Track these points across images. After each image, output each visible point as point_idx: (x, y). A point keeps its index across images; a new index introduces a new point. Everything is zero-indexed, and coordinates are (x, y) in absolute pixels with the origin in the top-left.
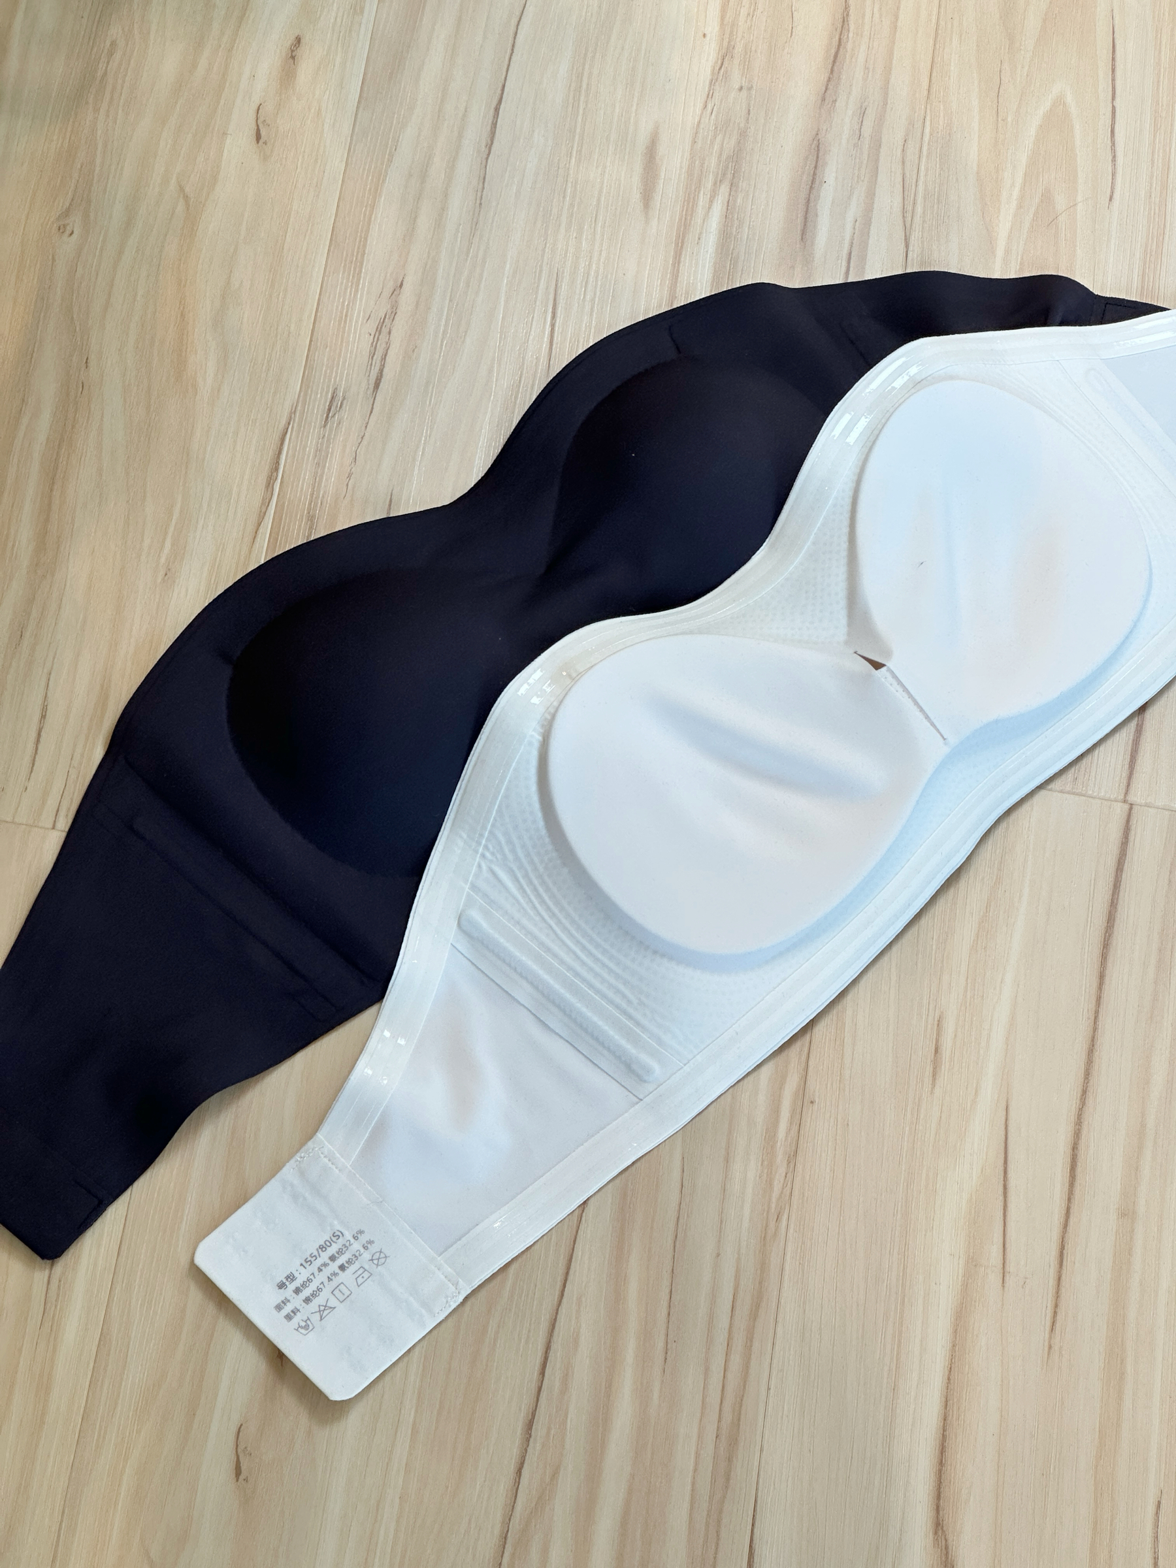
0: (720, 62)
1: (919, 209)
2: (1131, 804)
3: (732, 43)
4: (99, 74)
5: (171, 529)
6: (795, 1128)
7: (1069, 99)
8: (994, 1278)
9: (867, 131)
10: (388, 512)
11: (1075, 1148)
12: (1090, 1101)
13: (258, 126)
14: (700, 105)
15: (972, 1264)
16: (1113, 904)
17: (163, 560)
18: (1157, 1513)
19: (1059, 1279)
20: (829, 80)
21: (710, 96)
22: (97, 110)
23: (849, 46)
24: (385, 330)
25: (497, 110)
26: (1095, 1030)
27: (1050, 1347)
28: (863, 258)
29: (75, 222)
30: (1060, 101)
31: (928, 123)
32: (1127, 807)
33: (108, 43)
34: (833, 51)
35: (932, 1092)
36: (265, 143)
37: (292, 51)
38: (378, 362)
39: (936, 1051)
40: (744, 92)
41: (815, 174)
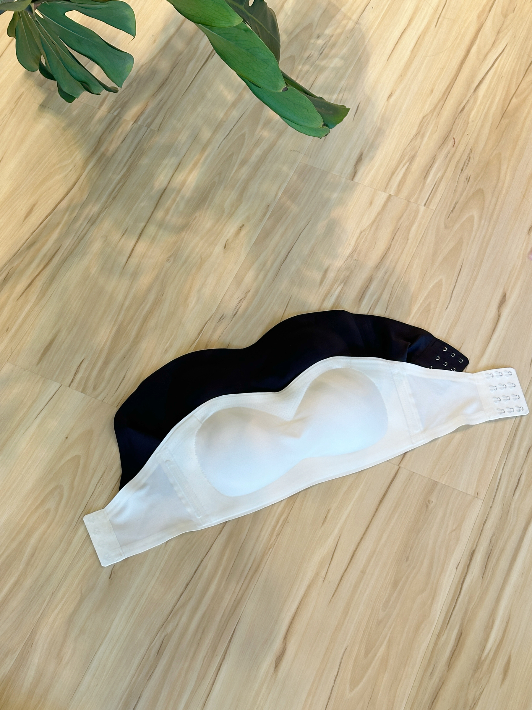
0: (352, 252)
1: (393, 300)
2: (400, 467)
3: (357, 248)
4: (190, 224)
5: (170, 340)
6: (281, 528)
7: (444, 280)
8: (321, 580)
9: (386, 278)
10: (227, 348)
11: (355, 552)
12: (363, 541)
13: (226, 245)
14: (343, 262)
15: (317, 574)
16: (386, 492)
17: (166, 347)
18: (345, 651)
19: (339, 584)
20: (380, 262)
21: (346, 260)
22: (186, 233)
23: (388, 255)
24: (241, 302)
25: (289, 252)
26: (370, 523)
27: (330, 601)
28: (374, 310)
29: (172, 259)
30: (441, 280)
31: (402, 279)
32: (399, 467)
33: (194, 217)
34: (384, 255)
35: (321, 528)
36: (226, 249)
37: (241, 228)
38: (237, 310)
39: (326, 517)
40: (356, 261)
41: (368, 286)
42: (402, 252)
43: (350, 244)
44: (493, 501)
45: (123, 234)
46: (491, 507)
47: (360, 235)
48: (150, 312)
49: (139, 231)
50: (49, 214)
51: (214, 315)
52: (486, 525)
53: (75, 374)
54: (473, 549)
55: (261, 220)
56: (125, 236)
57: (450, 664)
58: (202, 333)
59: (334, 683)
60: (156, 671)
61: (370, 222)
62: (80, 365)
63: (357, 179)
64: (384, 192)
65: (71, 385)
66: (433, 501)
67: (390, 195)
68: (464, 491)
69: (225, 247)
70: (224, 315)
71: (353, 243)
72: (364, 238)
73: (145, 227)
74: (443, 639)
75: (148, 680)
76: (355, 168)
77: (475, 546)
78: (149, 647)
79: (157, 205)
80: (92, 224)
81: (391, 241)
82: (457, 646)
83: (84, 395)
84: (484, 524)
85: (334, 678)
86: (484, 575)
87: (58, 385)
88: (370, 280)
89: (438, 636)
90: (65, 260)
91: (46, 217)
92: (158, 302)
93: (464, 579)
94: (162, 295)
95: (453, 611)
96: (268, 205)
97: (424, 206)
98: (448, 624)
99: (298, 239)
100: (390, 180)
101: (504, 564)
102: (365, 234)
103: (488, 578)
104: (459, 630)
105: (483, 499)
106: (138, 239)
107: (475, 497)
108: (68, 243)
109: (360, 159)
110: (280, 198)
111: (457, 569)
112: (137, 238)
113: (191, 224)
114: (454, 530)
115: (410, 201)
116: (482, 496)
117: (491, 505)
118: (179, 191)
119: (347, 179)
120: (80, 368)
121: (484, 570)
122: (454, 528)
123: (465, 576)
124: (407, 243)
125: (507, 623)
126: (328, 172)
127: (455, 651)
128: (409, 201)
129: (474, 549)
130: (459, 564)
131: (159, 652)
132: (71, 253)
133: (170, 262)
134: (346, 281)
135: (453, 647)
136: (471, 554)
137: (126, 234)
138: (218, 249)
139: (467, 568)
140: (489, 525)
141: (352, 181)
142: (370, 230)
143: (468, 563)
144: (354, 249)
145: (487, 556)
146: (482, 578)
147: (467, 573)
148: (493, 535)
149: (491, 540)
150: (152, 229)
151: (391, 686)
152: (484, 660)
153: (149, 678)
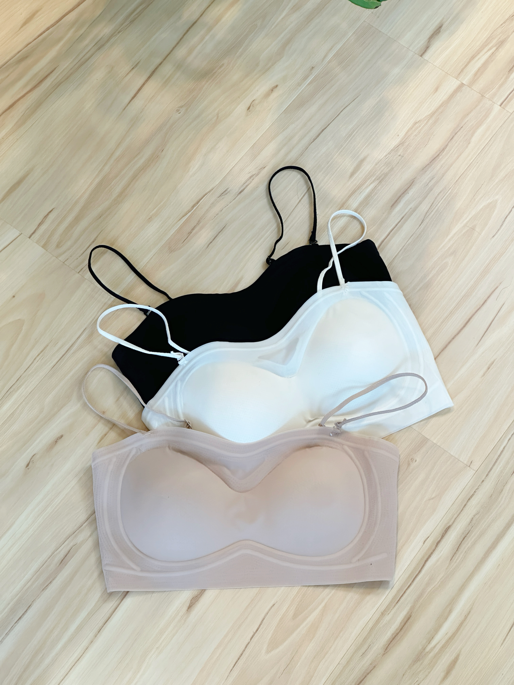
42: (458, 158)
43: (398, 135)
44: (487, 475)
45: (133, 68)
46: (483, 481)
47: (413, 127)
48: (143, 169)
49: (152, 68)
50: (52, 26)
51: (216, 188)
52: (471, 500)
53: (40, 225)
54: (448, 525)
55: (299, 84)
56: (134, 70)
57: (388, 648)
58: (197, 206)
59: (251, 639)
60: (54, 582)
61: (430, 113)
62: (48, 215)
63: (427, 56)
64: (456, 79)
65: (33, 236)
66: (417, 461)
67: (463, 83)
68: (457, 456)
69: (249, 108)
70: (228, 190)
71: (402, 134)
72: (417, 131)
73: (160, 64)
74: (387, 618)
75: (43, 590)
76: (429, 41)
77: (452, 521)
78: (53, 554)
79: (181, 40)
80: (99, 49)
81: (449, 140)
82: (401, 629)
83: (44, 251)
84: (469, 499)
85: (252, 634)
86: (454, 557)
87: (17, 233)
88: (411, 183)
89: (383, 614)
90: (58, 85)
91: (48, 28)
92: (154, 158)
93: (430, 556)
94: (161, 151)
95: (407, 589)
96: (313, 67)
97: (500, 106)
98: (397, 603)
99: (338, 116)
100: (466, 66)
101: (479, 550)
102: (420, 126)
103: (458, 561)
104: (408, 613)
105: (476, 470)
106: (149, 77)
107: (467, 466)
108: (66, 65)
109: (437, 31)
110: (329, 62)
111: (424, 544)
112: (148, 75)
113: (215, 72)
114: (433, 499)
115: (485, 95)
116: (476, 466)
117: (483, 479)
118: (210, 29)
119: (416, 54)
120: (47, 219)
121: (456, 551)
122: (433, 496)
123: (432, 553)
124: (467, 147)
125: (466, 617)
126: (395, 41)
127: (397, 634)
128: (482, 96)
129: (450, 526)
130: (427, 539)
131: (63, 562)
132: (67, 78)
133: (180, 113)
134: (382, 179)
135: (397, 630)
136: (445, 530)
137: (136, 69)
138: (242, 108)
139: (436, 544)
140: (474, 501)
141: (420, 57)
142: (427, 122)
143: (439, 540)
144: (401, 142)
145: (463, 536)
146: (451, 560)
147: (434, 550)
148: (476, 514)
149: (472, 518)
150: (167, 69)
151: (314, 658)
152: (427, 652)
153: (45, 588)
